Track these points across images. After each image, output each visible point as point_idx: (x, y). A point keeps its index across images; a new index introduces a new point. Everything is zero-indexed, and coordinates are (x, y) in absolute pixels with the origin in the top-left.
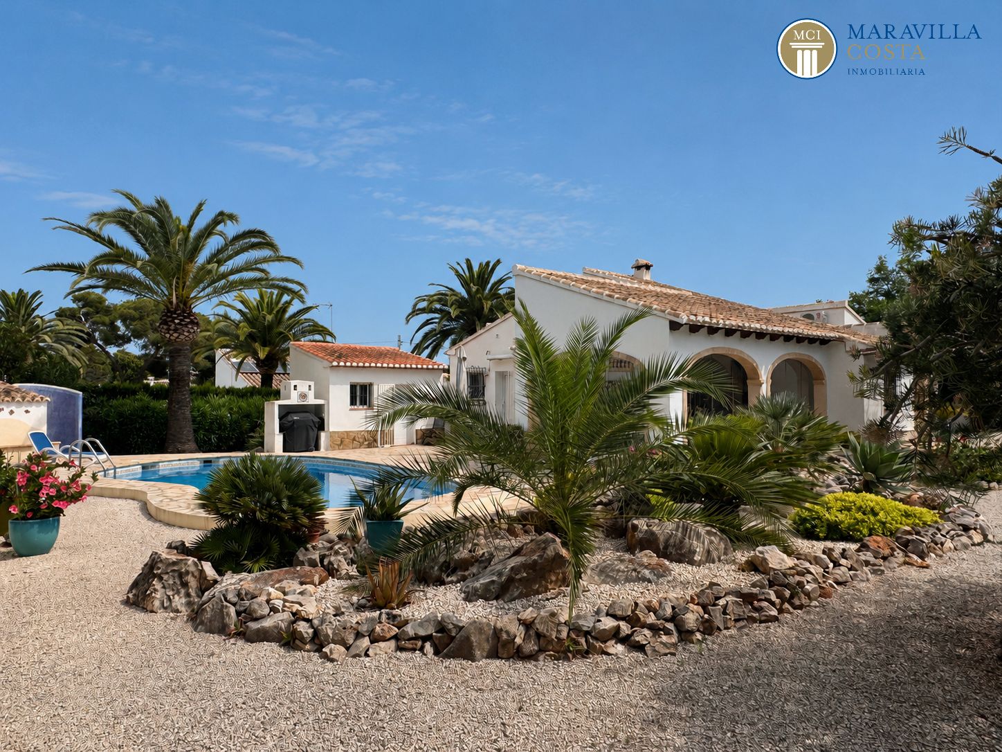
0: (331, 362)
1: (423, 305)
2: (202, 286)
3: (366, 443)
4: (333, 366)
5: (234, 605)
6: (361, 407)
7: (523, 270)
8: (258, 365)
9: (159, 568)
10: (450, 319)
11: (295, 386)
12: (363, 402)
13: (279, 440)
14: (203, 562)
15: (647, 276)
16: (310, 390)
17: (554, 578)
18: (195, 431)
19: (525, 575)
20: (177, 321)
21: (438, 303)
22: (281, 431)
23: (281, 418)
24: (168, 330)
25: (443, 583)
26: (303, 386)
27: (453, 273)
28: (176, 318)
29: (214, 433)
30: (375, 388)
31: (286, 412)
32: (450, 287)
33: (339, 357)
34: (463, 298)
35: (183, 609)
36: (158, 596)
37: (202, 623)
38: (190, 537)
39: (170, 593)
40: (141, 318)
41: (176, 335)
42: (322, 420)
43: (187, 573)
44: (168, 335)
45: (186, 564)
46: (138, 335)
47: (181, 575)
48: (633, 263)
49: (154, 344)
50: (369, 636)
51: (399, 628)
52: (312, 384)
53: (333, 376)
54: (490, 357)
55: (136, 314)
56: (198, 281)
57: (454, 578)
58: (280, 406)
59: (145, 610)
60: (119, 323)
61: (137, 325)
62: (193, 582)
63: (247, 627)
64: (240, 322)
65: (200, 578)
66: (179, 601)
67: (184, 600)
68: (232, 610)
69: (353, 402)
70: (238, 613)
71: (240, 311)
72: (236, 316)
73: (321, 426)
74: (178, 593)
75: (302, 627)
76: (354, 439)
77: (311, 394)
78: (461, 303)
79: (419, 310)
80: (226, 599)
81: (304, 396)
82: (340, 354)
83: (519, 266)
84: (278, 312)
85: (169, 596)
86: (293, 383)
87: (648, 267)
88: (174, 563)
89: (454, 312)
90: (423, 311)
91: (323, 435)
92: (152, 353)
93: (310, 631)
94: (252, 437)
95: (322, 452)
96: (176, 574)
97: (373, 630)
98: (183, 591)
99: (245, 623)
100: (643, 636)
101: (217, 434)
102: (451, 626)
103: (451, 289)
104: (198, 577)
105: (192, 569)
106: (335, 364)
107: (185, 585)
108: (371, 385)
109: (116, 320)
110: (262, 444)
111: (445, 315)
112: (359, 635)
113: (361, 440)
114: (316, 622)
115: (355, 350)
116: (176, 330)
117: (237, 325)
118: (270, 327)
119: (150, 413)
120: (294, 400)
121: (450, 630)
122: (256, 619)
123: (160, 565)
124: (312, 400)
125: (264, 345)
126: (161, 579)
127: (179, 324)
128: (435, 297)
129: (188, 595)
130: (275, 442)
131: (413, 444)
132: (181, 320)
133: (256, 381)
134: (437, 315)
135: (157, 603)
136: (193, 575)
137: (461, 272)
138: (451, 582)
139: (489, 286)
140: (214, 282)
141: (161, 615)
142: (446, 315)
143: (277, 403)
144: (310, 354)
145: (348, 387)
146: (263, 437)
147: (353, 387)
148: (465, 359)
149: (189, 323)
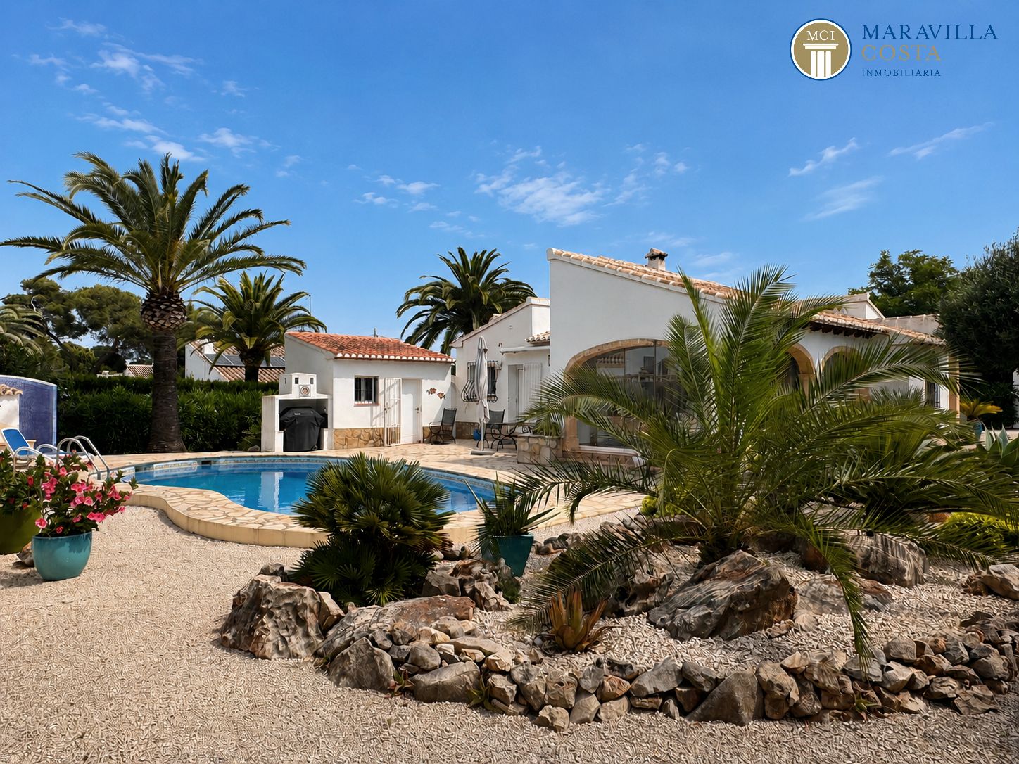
0: (336, 354)
1: (415, 296)
2: (189, 267)
3: (372, 441)
4: (336, 358)
5: (387, 650)
6: (367, 402)
7: (560, 254)
8: (242, 357)
9: (268, 602)
10: (445, 311)
11: (297, 380)
12: (368, 398)
13: (279, 438)
14: (321, 593)
15: (662, 267)
16: (312, 383)
17: (777, 607)
18: (182, 429)
19: (748, 606)
20: (163, 307)
21: (433, 294)
22: (281, 429)
23: (281, 414)
24: (153, 316)
25: (620, 614)
26: (305, 379)
27: (445, 264)
28: (162, 304)
29: (200, 431)
30: (381, 382)
31: (286, 407)
32: (444, 278)
33: (342, 348)
34: (456, 288)
35: (303, 653)
36: (271, 637)
37: (343, 674)
38: (292, 559)
39: (285, 633)
40: (100, 308)
41: (161, 322)
42: (325, 416)
43: (305, 606)
44: (152, 323)
45: (301, 596)
46: (95, 326)
47: (295, 609)
48: (648, 252)
49: (113, 335)
50: (595, 693)
51: (631, 681)
52: (315, 377)
53: (336, 368)
54: (503, 349)
55: (94, 303)
56: (184, 261)
57: (635, 608)
58: (281, 401)
59: (253, 655)
60: (74, 312)
61: (95, 316)
62: (311, 618)
63: (415, 681)
64: (224, 309)
65: (319, 612)
66: (297, 643)
67: (303, 642)
68: (387, 658)
69: (357, 398)
70: (397, 663)
71: (223, 298)
72: (220, 304)
73: (324, 424)
74: (295, 632)
75: (499, 681)
76: (359, 437)
77: (313, 388)
78: (455, 293)
79: (411, 302)
80: (375, 644)
81: (305, 390)
82: (342, 345)
83: (555, 250)
84: (266, 298)
85: (283, 638)
86: (295, 375)
87: (662, 257)
88: (290, 595)
89: (449, 304)
90: (416, 303)
91: (326, 433)
92: (111, 345)
93: (514, 687)
94: (245, 435)
95: (325, 451)
96: (290, 609)
97: (602, 685)
98: (300, 630)
99: (411, 676)
100: (949, 687)
101: (203, 432)
102: (701, 679)
103: (445, 281)
104: (316, 611)
105: (310, 601)
106: (340, 355)
107: (302, 622)
108: (376, 379)
109: (70, 307)
110: (258, 442)
111: (438, 306)
112: (580, 692)
113: (367, 439)
114: (518, 676)
115: (355, 340)
116: (162, 317)
117: (221, 314)
118: (258, 315)
119: (131, 409)
120: (295, 394)
121: (699, 684)
122: (425, 671)
123: (269, 598)
124: (314, 395)
125: (250, 335)
126: (271, 615)
127: (164, 310)
128: (428, 289)
129: (307, 635)
130: (275, 441)
131: (420, 442)
132: (168, 306)
133: (240, 374)
134: (429, 307)
135: (269, 647)
136: (312, 611)
137: (453, 262)
138: (631, 613)
139: (484, 278)
140: (204, 263)
141: (276, 661)
142: (440, 306)
143: (278, 397)
144: (309, 345)
145: (353, 381)
146: (259, 436)
147: (358, 381)
148: (485, 350)
149: (175, 309)
